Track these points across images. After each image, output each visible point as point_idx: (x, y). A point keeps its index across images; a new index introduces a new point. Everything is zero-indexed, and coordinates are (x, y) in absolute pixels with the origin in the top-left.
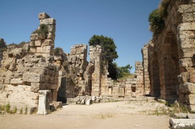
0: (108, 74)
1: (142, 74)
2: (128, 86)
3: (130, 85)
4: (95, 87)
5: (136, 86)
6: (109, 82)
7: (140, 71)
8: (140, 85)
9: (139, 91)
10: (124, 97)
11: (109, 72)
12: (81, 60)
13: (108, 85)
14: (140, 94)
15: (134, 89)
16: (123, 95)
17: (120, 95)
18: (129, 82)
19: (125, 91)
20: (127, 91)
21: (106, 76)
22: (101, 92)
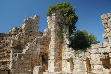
0: (68, 43)
2: (95, 58)
4: (51, 61)
6: (70, 53)
15: (106, 63)
18: (95, 50)
19: (92, 66)
20: (94, 66)
21: (66, 46)
22: (62, 67)
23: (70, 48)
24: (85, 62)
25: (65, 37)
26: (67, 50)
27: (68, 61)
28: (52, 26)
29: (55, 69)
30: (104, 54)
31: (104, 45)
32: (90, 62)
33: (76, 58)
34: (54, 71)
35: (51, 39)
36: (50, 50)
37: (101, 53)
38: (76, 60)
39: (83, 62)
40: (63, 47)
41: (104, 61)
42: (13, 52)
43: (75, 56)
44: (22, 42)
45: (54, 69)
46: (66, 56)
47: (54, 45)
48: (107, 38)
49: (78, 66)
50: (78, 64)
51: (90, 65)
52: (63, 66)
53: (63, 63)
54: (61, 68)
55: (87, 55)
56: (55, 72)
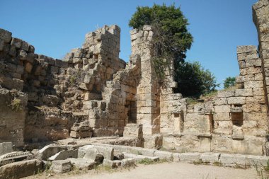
0: (173, 84)
1: (260, 76)
2: (222, 111)
3: (227, 109)
4: (142, 115)
5: (245, 109)
6: (177, 103)
7: (252, 70)
8: (257, 107)
9: (254, 123)
10: (210, 138)
11: (175, 80)
12: (97, 56)
13: (173, 109)
14: (255, 131)
15: (237, 119)
16: (209, 134)
17: (199, 134)
18: (223, 100)
19: (215, 124)
20: (220, 123)
21: (170, 90)
22: (161, 126)
23: (178, 95)
24: (208, 117)
25: (167, 72)
26: (170, 97)
27: (176, 115)
28: (145, 51)
29: (153, 130)
30: (236, 105)
31: (237, 92)
32: (212, 117)
33: (189, 111)
34: (151, 133)
35: (143, 76)
36: (141, 96)
37: (231, 105)
38: (189, 115)
39: (205, 116)
40: (163, 92)
41: (235, 116)
42: (90, 99)
43: (187, 108)
44: (98, 79)
45: (151, 130)
46: (168, 107)
47: (150, 88)
48: (243, 83)
49: (193, 123)
50: (191, 120)
51: (212, 122)
52: (162, 124)
53: (161, 119)
54: (159, 129)
55: (209, 106)
56: (153, 134)
